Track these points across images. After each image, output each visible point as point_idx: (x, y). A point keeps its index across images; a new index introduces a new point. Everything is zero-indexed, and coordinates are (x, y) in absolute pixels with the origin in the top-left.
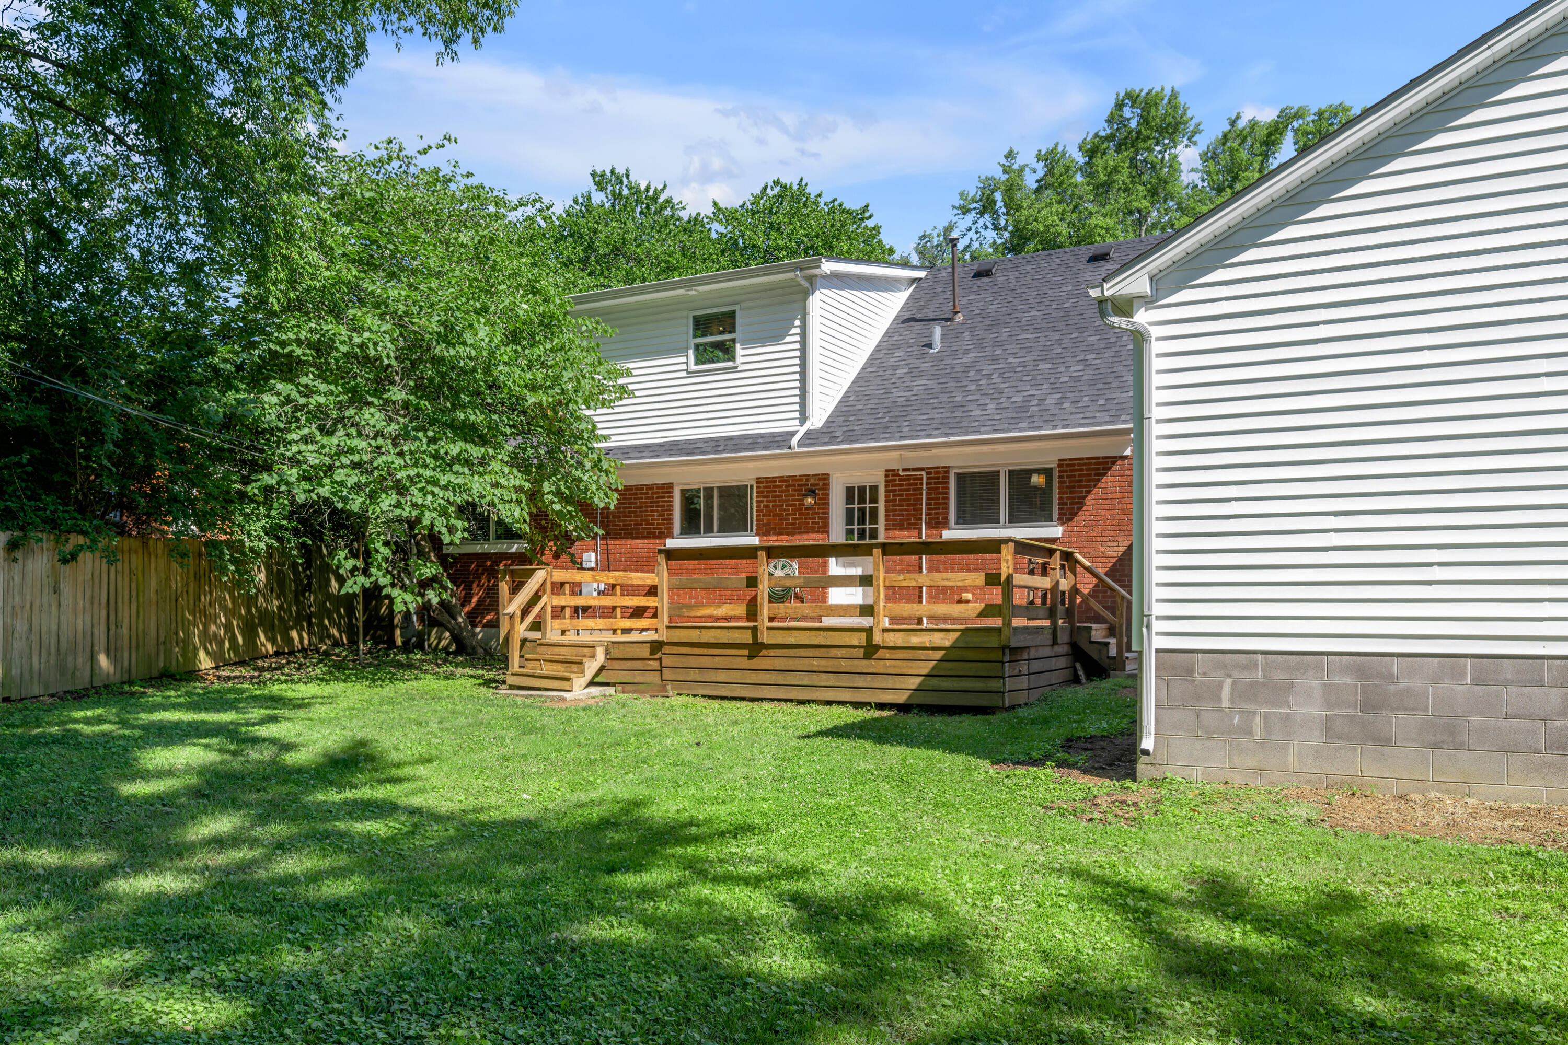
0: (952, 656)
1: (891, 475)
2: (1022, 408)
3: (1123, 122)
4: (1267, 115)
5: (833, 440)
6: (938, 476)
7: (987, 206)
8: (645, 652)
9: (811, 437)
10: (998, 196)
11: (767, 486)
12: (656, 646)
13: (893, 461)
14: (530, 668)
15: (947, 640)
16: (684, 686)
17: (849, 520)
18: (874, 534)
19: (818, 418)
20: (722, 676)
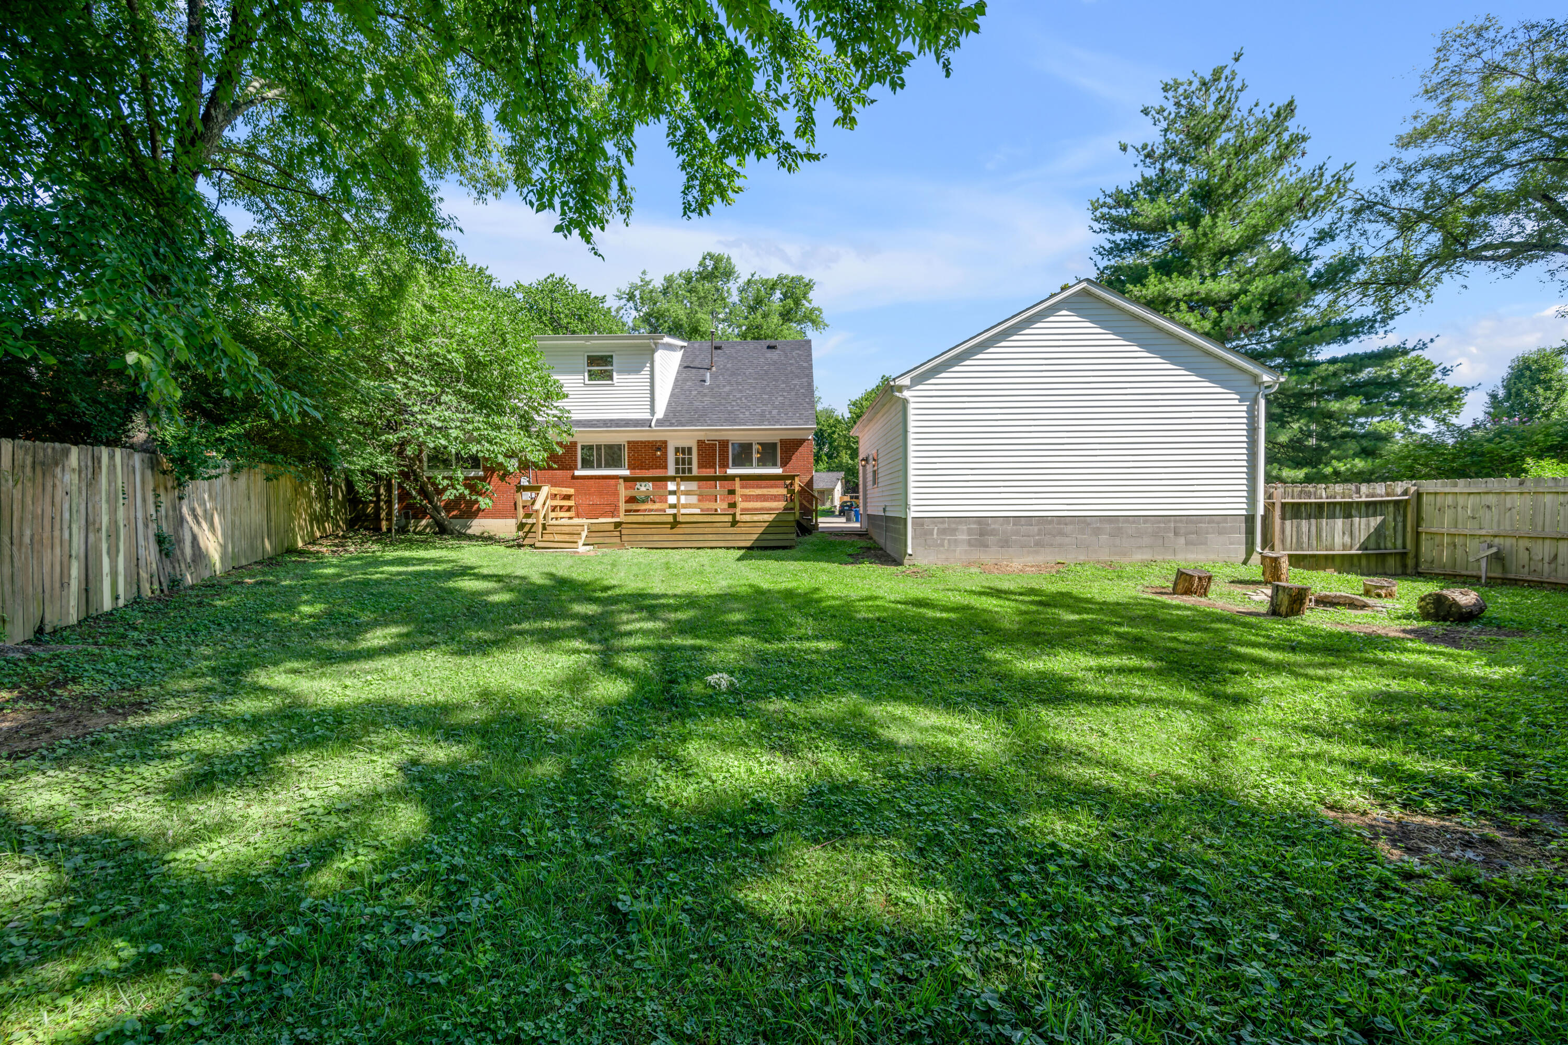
0: (772, 525)
1: (700, 443)
2: (762, 415)
3: (705, 267)
4: (774, 276)
5: (672, 425)
6: (724, 444)
7: (631, 297)
8: (612, 528)
9: (660, 422)
10: (637, 293)
11: (633, 445)
12: (618, 525)
13: (702, 436)
14: (546, 537)
15: (770, 518)
16: (634, 544)
17: (677, 463)
18: (690, 470)
19: (660, 413)
20: (656, 538)
